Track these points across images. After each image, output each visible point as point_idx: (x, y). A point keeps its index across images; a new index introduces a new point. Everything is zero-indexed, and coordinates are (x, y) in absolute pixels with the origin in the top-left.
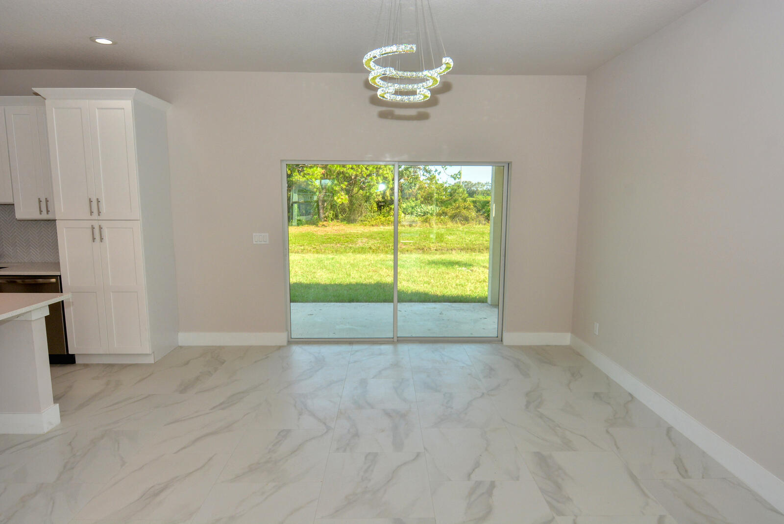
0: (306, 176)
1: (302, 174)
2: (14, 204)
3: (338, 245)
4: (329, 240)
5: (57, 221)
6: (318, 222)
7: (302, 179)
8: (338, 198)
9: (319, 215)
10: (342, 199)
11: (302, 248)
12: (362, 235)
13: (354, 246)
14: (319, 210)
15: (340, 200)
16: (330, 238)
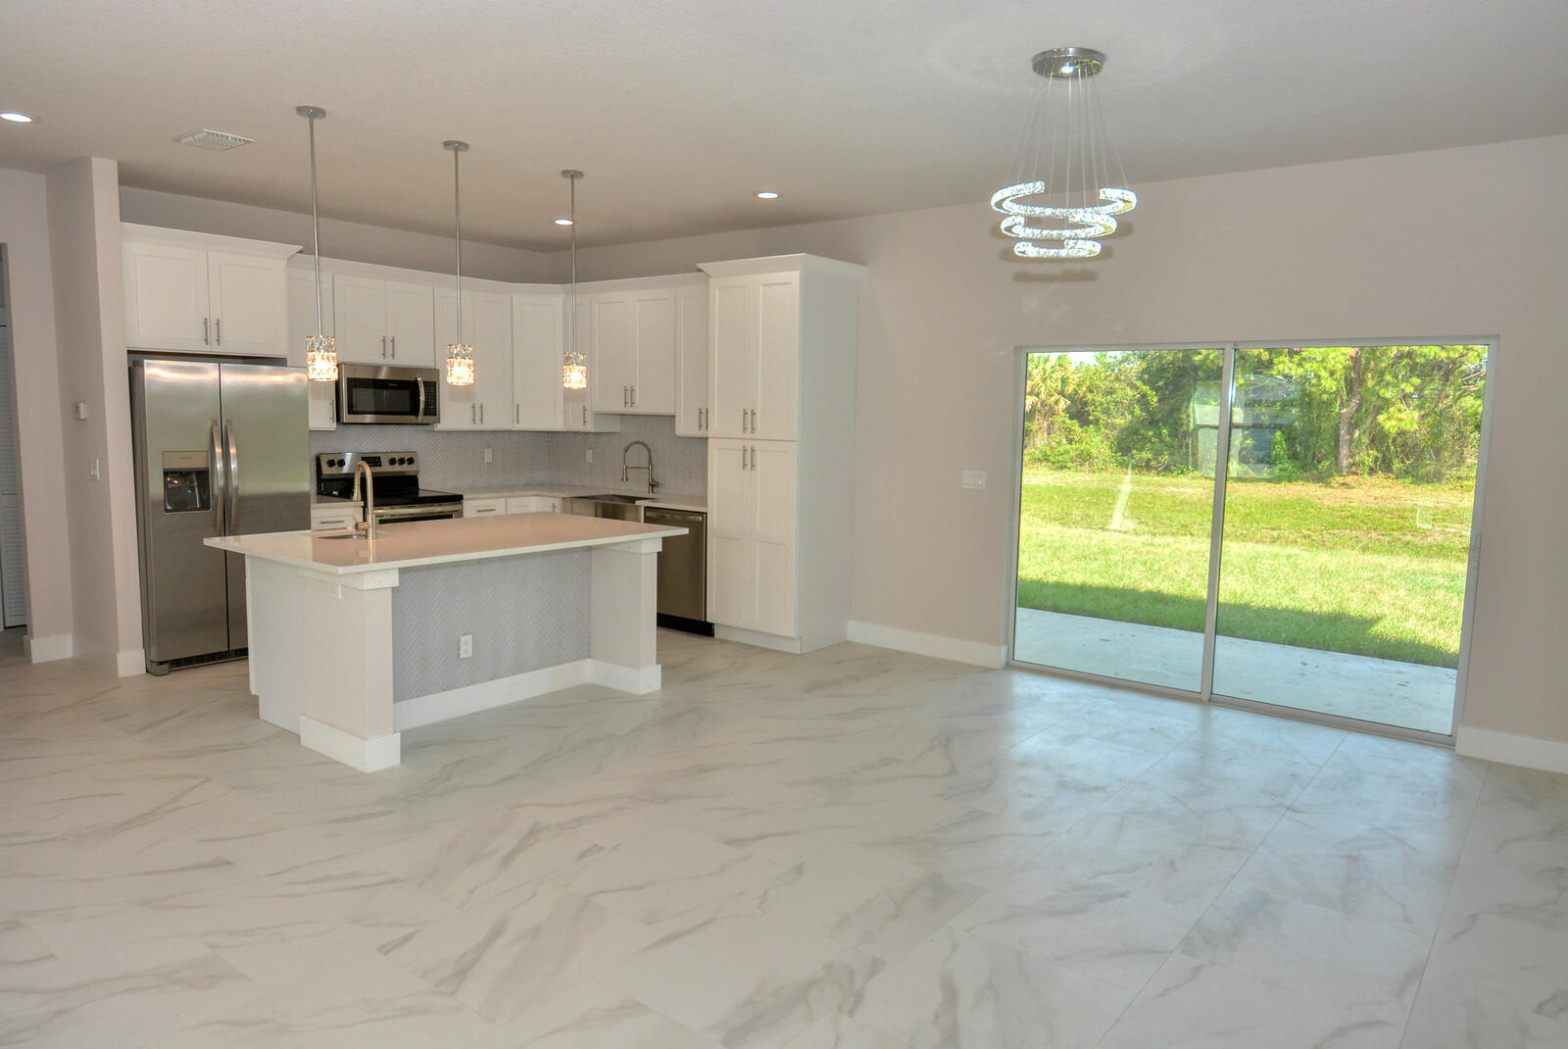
0: (1303, 363)
1: (1296, 359)
2: (674, 416)
3: (1374, 535)
4: (1349, 521)
5: (709, 440)
6: (1331, 475)
7: (1296, 372)
8: (1389, 419)
9: (1336, 458)
10: (1400, 420)
11: (1275, 534)
13: (1417, 539)
14: (1337, 445)
15: (1393, 422)
16: (1353, 516)
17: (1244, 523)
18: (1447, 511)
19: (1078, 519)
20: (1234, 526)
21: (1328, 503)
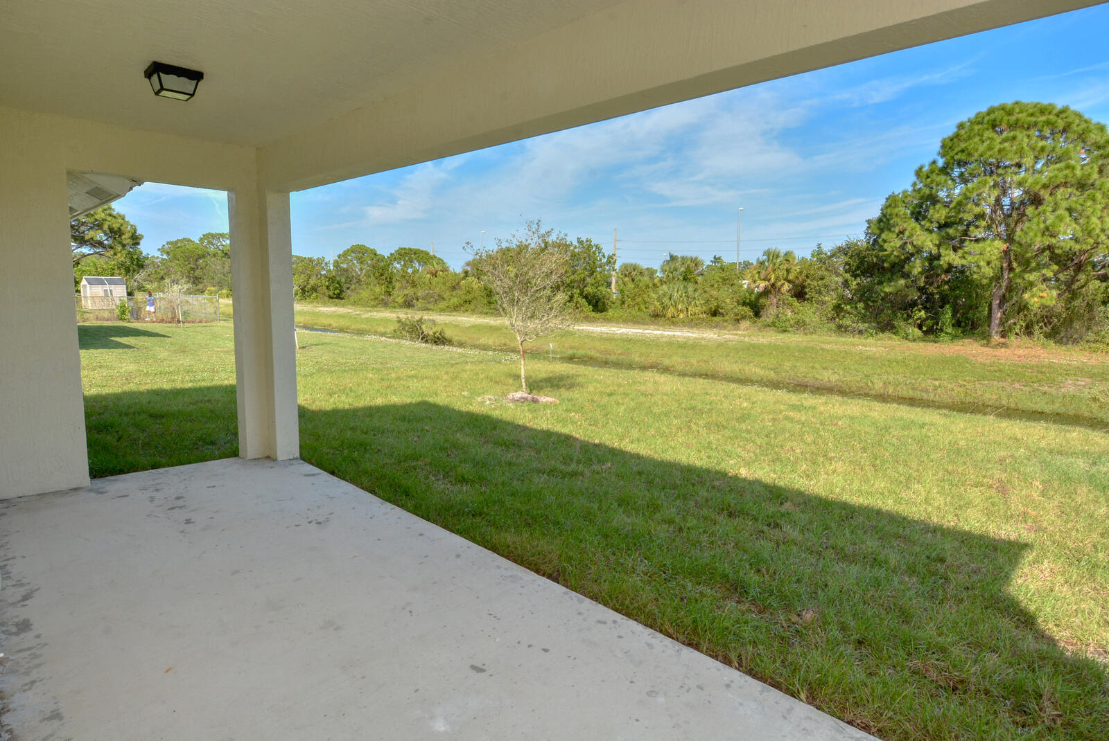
0: (966, 256)
1: (960, 252)
3: (1017, 385)
4: (997, 374)
8: (1033, 296)
9: (989, 326)
10: (1042, 297)
11: (937, 383)
12: (1080, 371)
13: (1053, 391)
14: (990, 316)
15: (1036, 299)
16: (1000, 371)
17: (913, 374)
18: (1078, 368)
19: (788, 369)
20: (904, 377)
21: (981, 360)
